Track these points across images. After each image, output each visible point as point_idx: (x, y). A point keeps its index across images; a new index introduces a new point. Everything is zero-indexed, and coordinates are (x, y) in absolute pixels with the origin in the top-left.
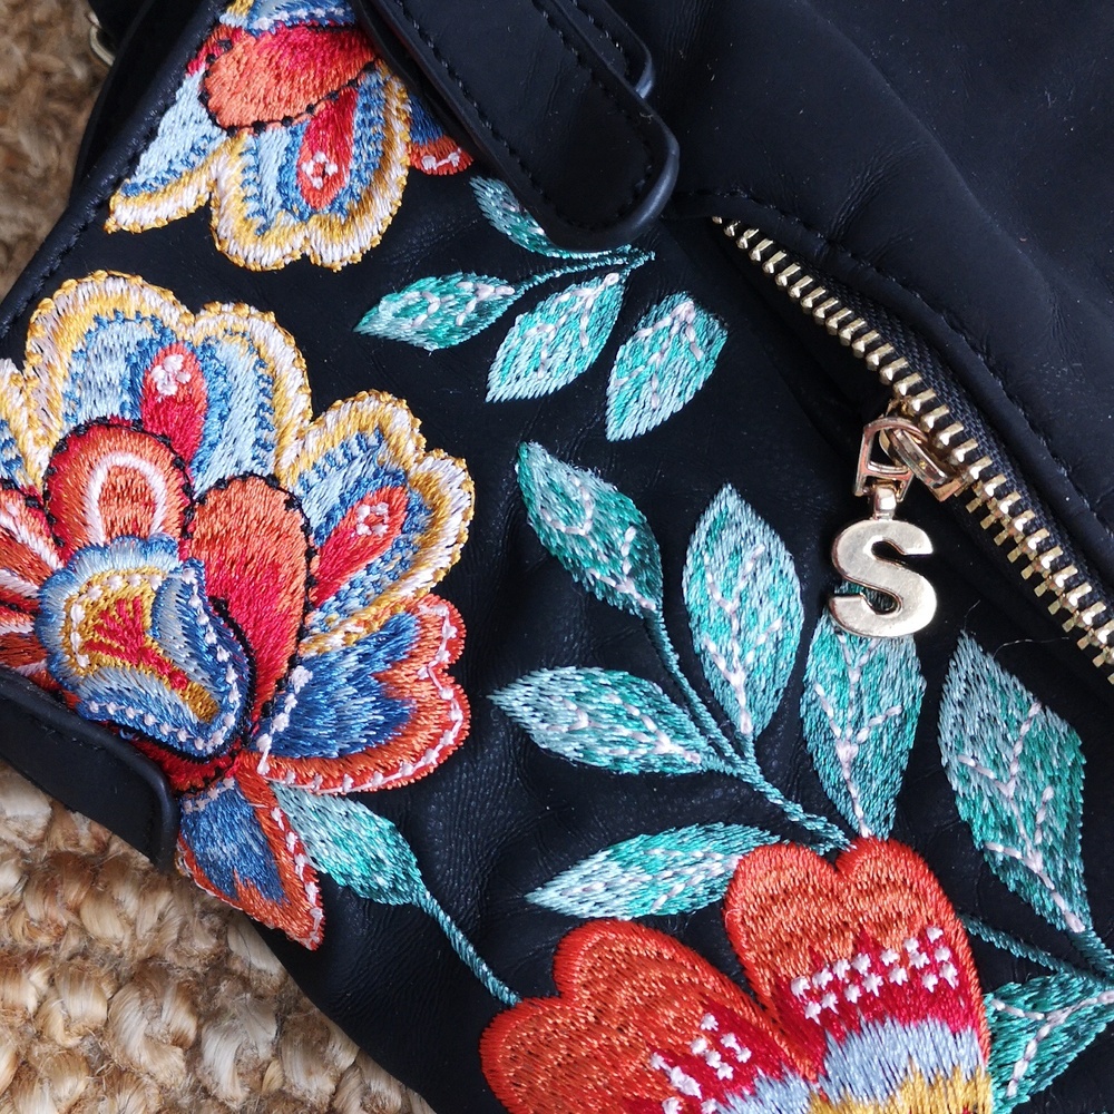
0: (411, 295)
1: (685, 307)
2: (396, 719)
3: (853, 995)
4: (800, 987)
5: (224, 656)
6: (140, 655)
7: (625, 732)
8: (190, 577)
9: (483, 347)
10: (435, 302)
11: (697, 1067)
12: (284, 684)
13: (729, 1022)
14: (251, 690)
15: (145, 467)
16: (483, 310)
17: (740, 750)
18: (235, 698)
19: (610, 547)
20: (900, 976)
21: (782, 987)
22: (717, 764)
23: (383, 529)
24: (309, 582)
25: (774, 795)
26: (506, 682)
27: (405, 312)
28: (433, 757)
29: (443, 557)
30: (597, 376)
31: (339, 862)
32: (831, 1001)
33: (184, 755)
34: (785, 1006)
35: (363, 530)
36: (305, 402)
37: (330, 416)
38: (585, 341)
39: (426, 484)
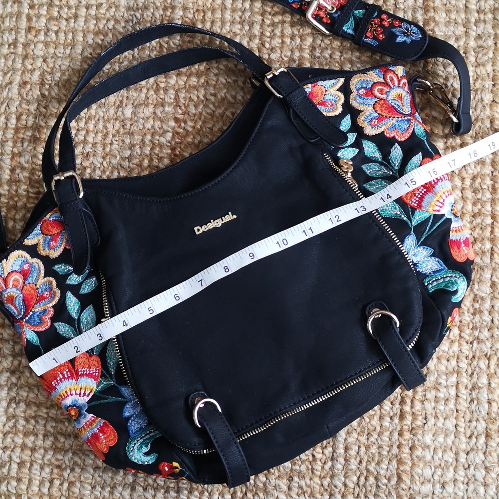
0: (60, 265)
1: (94, 279)
2: (41, 322)
3: (85, 373)
4: (79, 370)
5: (22, 307)
6: (12, 304)
7: (68, 333)
8: (21, 295)
9: (67, 275)
10: (63, 267)
11: (63, 375)
12: (29, 314)
13: (70, 371)
14: (24, 313)
15: (20, 279)
16: (69, 270)
18: (22, 313)
19: (74, 308)
20: (91, 372)
21: (78, 369)
23: (48, 296)
24: (36, 301)
26: (56, 322)
27: (58, 268)
28: (44, 329)
29: (54, 303)
30: (80, 284)
31: (29, 338)
32: (82, 373)
33: (15, 318)
34: (77, 372)
35: (45, 295)
36: (43, 275)
37: (45, 279)
38: (80, 278)
39: (55, 292)
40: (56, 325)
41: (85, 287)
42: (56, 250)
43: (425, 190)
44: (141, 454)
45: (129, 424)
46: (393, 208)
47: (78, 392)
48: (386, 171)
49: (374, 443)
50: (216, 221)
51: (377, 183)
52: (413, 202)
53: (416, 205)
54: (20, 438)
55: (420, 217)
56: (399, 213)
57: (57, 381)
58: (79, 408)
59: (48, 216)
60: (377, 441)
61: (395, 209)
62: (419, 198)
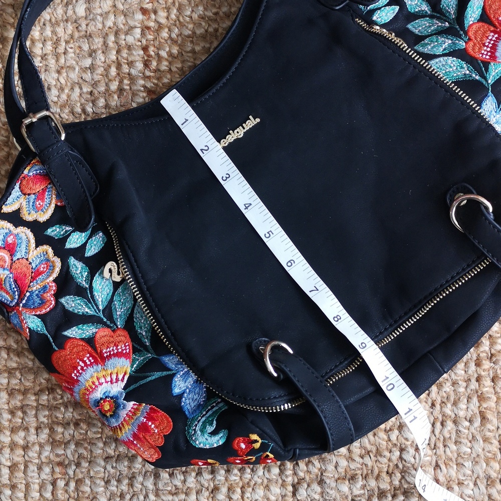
0: (54, 228)
1: (101, 234)
2: (43, 302)
3: (112, 353)
4: (104, 351)
5: (15, 289)
6: (2, 289)
7: (80, 307)
8: (11, 276)
9: (65, 238)
10: (58, 230)
11: (84, 362)
12: (25, 295)
13: (91, 355)
14: (19, 296)
15: (6, 256)
16: (66, 231)
17: (99, 312)
18: (17, 297)
19: (82, 276)
20: (120, 350)
21: (101, 351)
22: (95, 314)
23: (45, 269)
24: (31, 278)
25: (105, 320)
26: (61, 298)
27: (53, 231)
28: (48, 309)
29: (55, 275)
30: (84, 245)
31: (32, 326)
32: (108, 354)
33: (8, 305)
34: (101, 354)
35: (42, 269)
36: (34, 245)
37: (38, 249)
38: (83, 239)
39: (53, 262)
40: (63, 300)
41: (91, 247)
42: (45, 210)
43: (496, 36)
44: (206, 436)
45: (183, 404)
46: (459, 68)
47: (109, 379)
48: (440, 24)
49: (447, 380)
50: (236, 131)
51: (432, 41)
52: (483, 54)
53: (488, 57)
54: (6, 436)
55: (497, 71)
56: (468, 72)
57: (78, 371)
58: (115, 399)
59: (26, 172)
60: (450, 377)
61: (462, 68)
62: (491, 48)
